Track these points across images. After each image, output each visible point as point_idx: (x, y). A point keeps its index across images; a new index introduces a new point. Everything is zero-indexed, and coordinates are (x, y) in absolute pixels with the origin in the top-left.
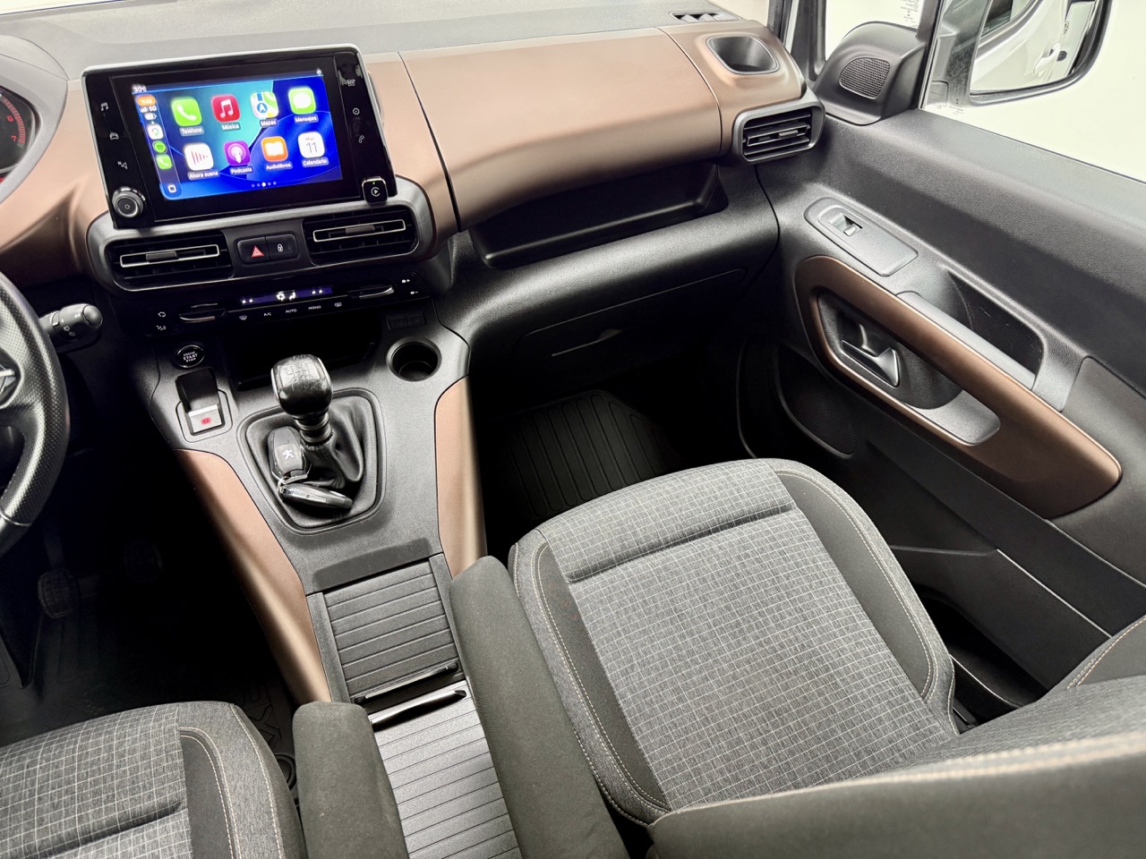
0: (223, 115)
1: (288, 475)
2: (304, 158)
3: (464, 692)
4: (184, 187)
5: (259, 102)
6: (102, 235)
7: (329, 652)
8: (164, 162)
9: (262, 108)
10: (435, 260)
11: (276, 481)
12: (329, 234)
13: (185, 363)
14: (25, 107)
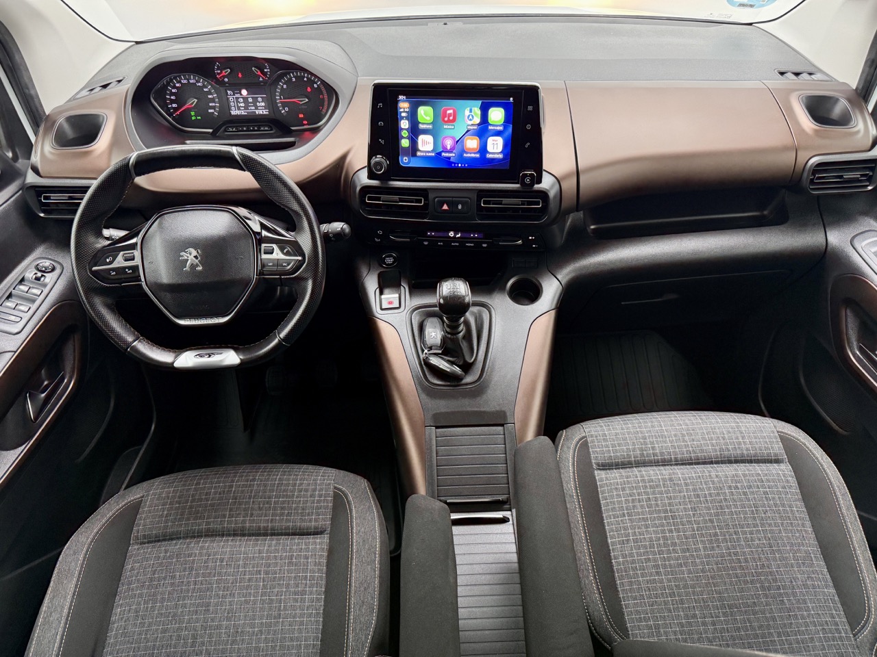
0: (446, 119)
1: (430, 348)
2: (488, 152)
3: (508, 518)
4: (413, 159)
5: (470, 112)
6: (359, 181)
7: (431, 466)
8: (405, 143)
9: (470, 118)
10: (555, 227)
11: (423, 351)
12: (491, 202)
13: (385, 264)
14: (332, 92)
